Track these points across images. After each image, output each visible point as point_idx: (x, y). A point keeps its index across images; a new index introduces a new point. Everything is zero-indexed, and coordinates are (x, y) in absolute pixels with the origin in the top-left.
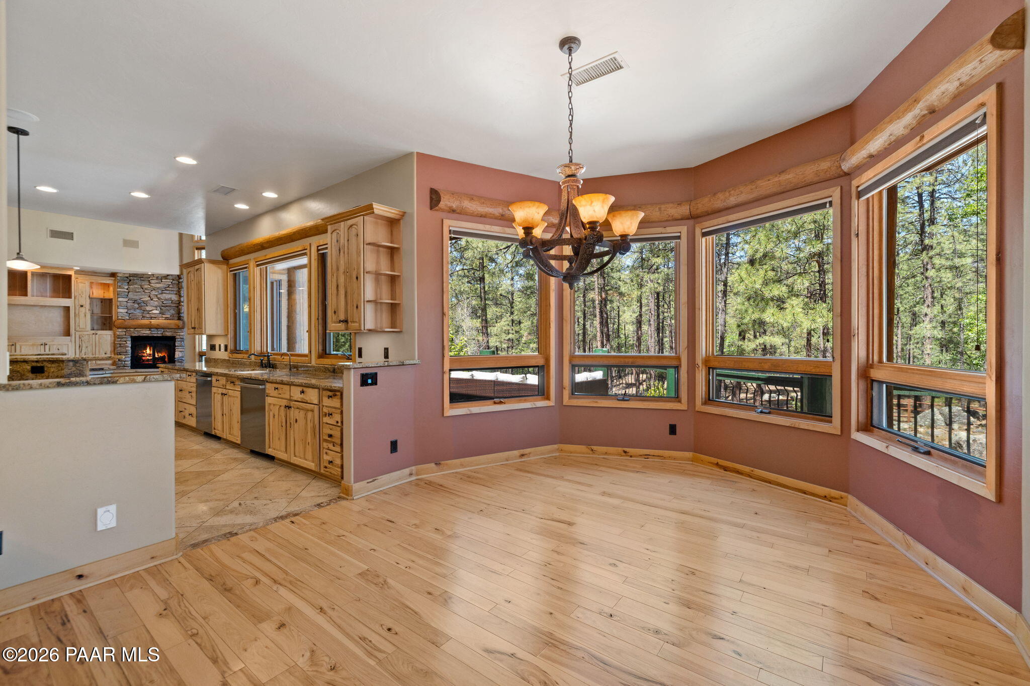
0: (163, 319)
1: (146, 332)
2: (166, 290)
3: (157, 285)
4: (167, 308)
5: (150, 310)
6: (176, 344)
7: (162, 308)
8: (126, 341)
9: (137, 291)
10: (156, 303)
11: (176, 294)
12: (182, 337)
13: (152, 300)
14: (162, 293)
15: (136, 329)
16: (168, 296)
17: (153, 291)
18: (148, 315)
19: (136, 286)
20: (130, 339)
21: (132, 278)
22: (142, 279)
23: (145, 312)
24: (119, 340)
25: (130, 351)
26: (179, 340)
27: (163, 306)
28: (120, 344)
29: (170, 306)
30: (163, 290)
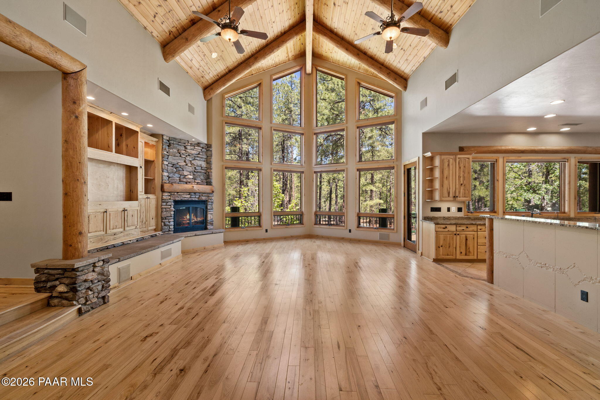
0: (196, 183)
1: (187, 197)
2: (197, 157)
3: (191, 151)
4: (199, 174)
5: (187, 174)
6: (209, 208)
7: (195, 173)
8: (170, 205)
9: (177, 155)
10: (190, 168)
11: (204, 161)
12: (212, 201)
13: (186, 165)
14: (194, 159)
15: (179, 194)
16: (199, 163)
17: (188, 157)
18: (185, 180)
19: (175, 150)
20: (173, 204)
21: (172, 142)
22: (180, 144)
23: (182, 177)
24: (165, 204)
25: (173, 215)
26: (210, 203)
27: (195, 172)
28: (165, 209)
29: (200, 172)
30: (195, 157)
